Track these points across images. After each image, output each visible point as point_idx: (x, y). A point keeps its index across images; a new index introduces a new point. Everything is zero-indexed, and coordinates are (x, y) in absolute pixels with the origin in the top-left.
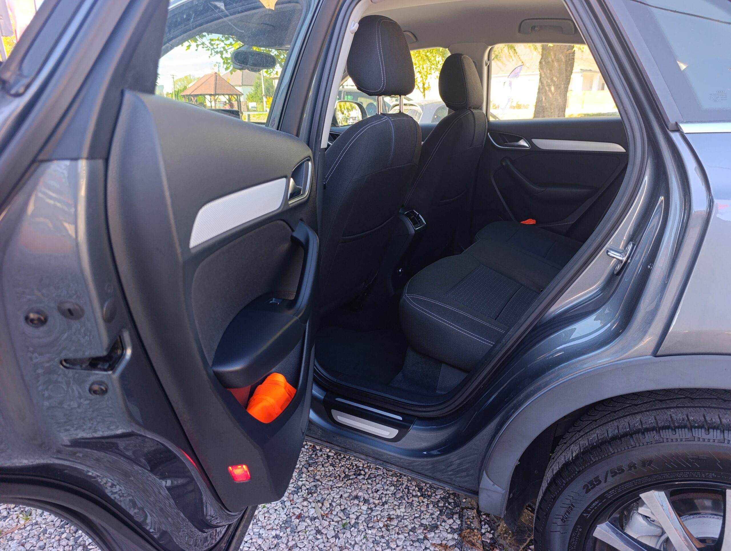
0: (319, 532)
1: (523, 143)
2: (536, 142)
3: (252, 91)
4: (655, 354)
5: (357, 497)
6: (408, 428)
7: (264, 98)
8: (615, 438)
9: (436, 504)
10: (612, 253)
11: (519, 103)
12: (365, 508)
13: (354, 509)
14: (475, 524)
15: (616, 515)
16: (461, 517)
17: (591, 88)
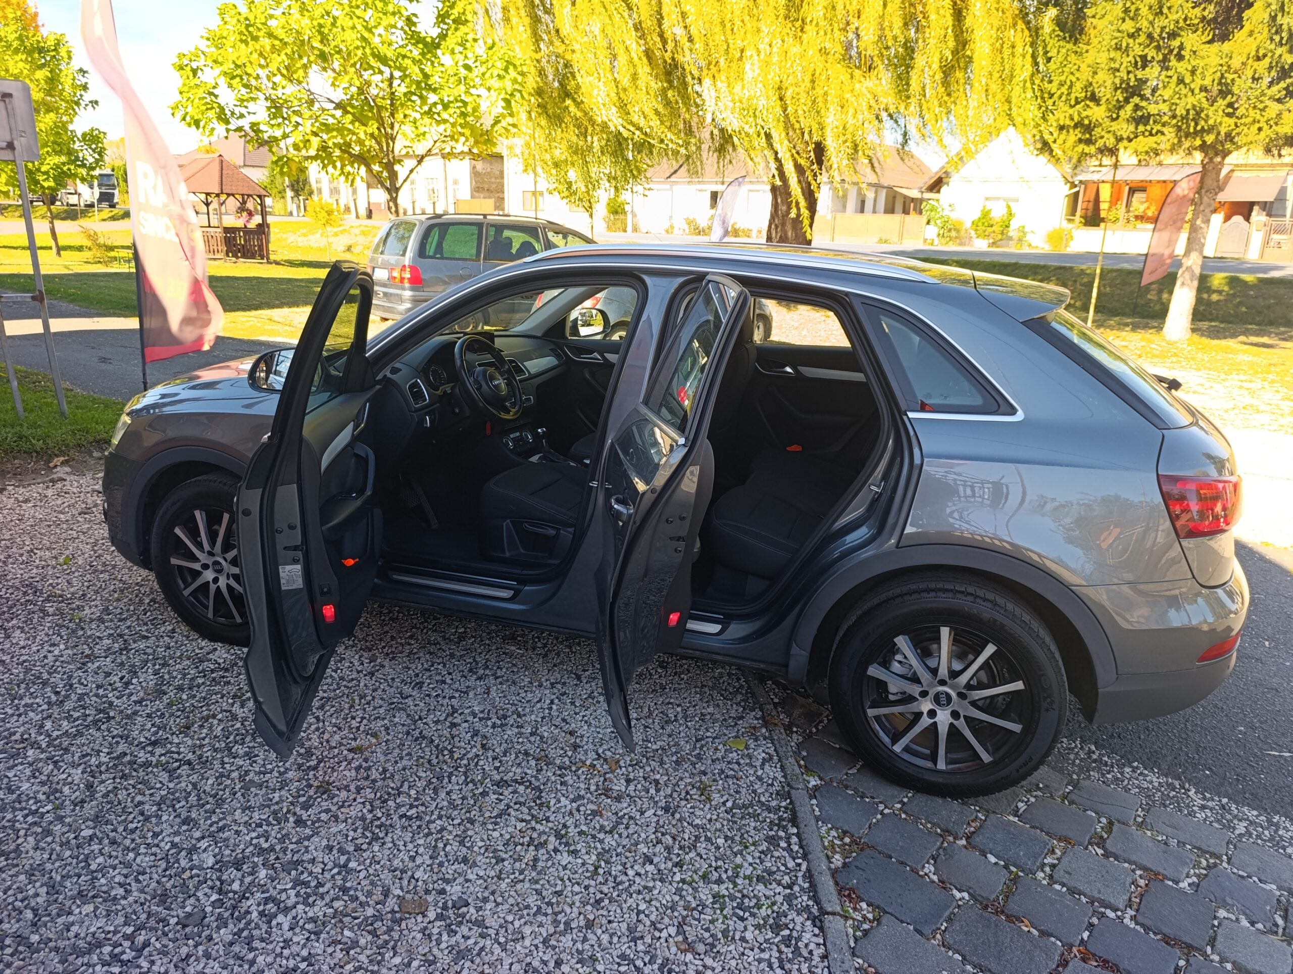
0: (646, 727)
1: (788, 369)
2: (802, 369)
3: (264, 178)
4: (897, 547)
5: (669, 703)
6: (729, 624)
7: (288, 190)
8: (878, 605)
9: (738, 704)
10: (872, 487)
11: (737, 226)
12: (679, 709)
13: (670, 711)
14: (774, 713)
15: (880, 660)
16: (761, 710)
17: (844, 207)
